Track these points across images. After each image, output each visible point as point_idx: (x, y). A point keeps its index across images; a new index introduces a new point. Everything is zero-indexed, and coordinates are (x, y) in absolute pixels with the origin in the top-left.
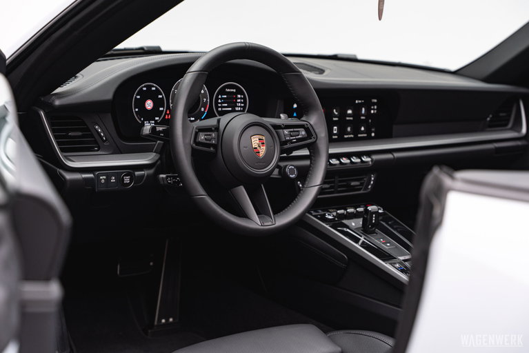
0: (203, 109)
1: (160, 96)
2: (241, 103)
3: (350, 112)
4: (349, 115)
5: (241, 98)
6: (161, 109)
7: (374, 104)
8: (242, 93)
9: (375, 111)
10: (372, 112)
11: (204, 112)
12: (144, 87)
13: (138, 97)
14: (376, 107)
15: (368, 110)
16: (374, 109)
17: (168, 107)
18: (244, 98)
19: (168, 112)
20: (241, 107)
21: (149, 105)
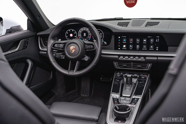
0: (89, 37)
1: (75, 33)
2: (101, 35)
3: (145, 40)
4: (145, 42)
5: (101, 34)
6: (75, 36)
7: (158, 38)
8: (102, 33)
9: (158, 41)
10: (157, 41)
11: (89, 38)
12: (70, 30)
13: (68, 33)
14: (158, 39)
15: (155, 40)
16: (157, 40)
17: (78, 36)
18: (102, 34)
19: (78, 37)
20: (101, 37)
21: (71, 35)
